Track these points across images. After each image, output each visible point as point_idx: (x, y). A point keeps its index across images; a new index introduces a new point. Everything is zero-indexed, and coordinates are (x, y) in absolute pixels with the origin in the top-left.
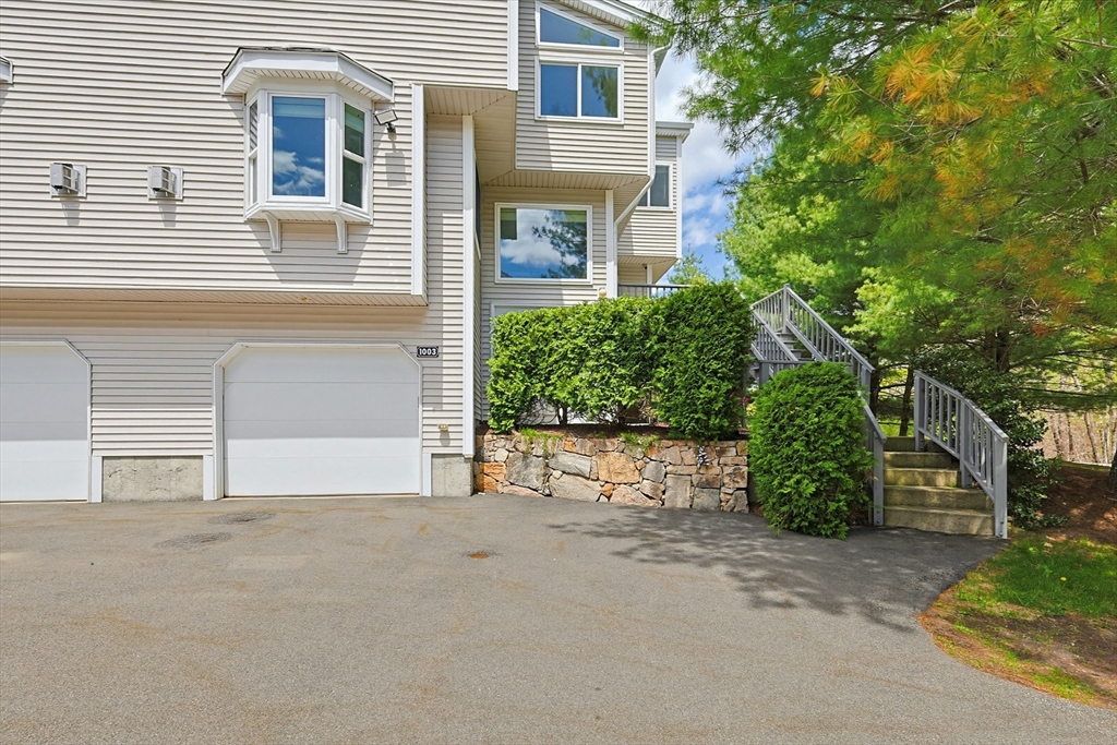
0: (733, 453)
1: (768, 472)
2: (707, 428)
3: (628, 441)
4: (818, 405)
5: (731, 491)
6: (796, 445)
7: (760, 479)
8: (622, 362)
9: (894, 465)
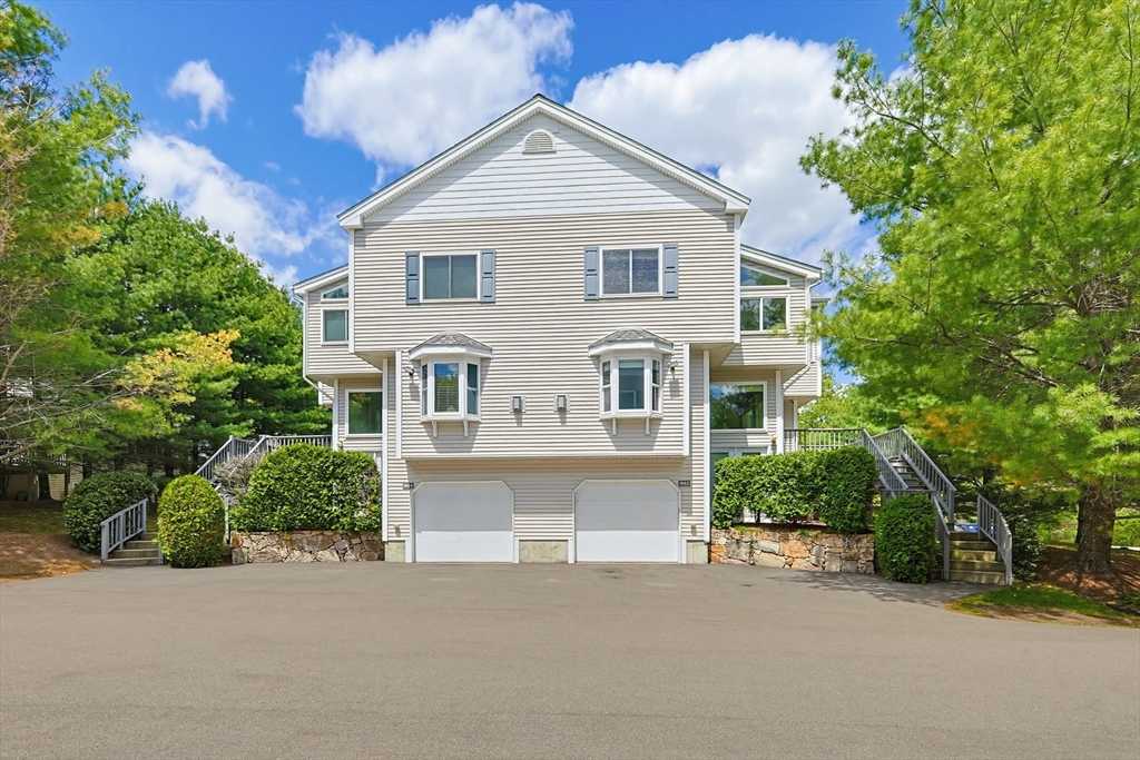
0: (866, 541)
1: (885, 551)
2: (850, 527)
3: (803, 533)
4: (911, 518)
5: (864, 561)
6: (899, 538)
7: (880, 554)
8: (800, 490)
9: (960, 548)
